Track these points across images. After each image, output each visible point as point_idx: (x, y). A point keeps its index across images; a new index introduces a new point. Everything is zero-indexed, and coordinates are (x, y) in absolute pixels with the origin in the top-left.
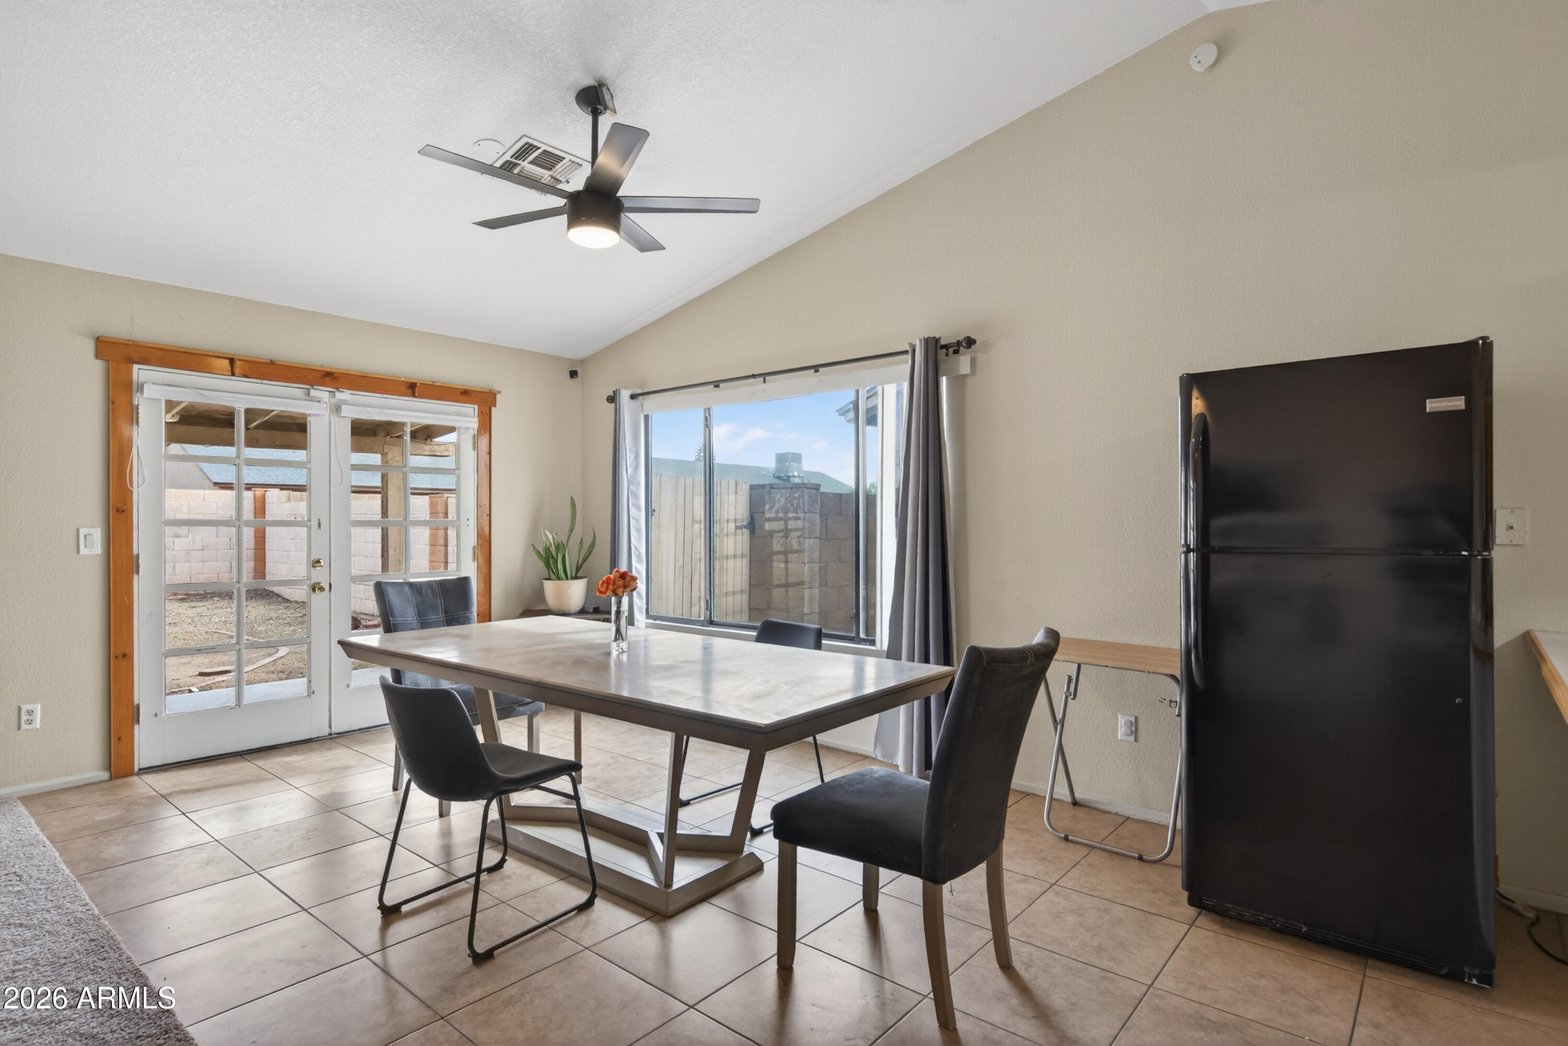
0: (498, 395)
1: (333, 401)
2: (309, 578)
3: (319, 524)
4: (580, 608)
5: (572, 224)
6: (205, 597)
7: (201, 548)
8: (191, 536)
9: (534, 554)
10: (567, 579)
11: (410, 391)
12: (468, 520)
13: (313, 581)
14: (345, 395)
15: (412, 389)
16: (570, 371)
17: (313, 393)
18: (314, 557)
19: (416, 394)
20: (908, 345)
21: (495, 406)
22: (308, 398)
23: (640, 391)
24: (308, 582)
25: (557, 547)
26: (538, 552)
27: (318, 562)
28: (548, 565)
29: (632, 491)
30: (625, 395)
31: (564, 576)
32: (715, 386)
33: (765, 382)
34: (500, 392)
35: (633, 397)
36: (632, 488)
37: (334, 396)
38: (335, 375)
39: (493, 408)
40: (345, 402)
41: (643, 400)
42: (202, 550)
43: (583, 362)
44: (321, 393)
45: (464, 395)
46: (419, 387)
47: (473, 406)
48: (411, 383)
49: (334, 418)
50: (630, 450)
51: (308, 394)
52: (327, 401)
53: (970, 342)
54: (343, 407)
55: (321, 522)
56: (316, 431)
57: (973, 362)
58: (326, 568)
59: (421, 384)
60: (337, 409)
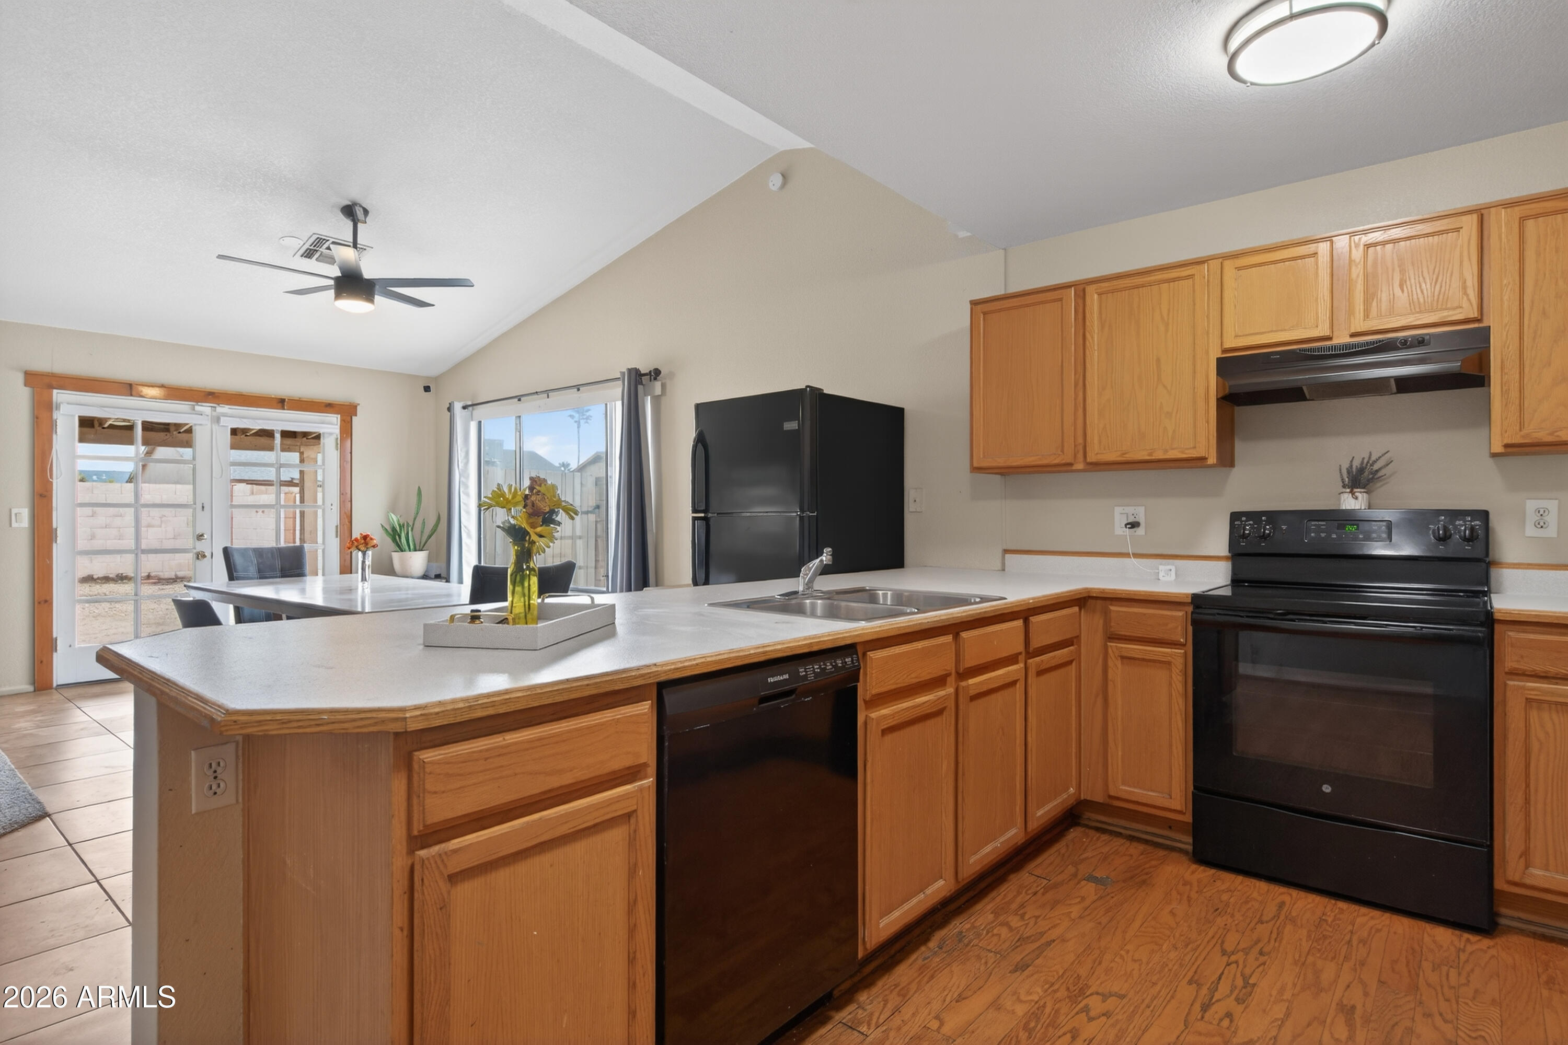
0: (358, 407)
1: (214, 414)
2: (195, 548)
3: (203, 507)
4: (423, 574)
5: (338, 296)
6: (176, 581)
7: (173, 537)
8: (163, 526)
9: (383, 532)
10: (410, 551)
11: (280, 405)
12: (332, 505)
13: (198, 550)
14: (224, 409)
15: (282, 403)
16: (424, 387)
17: (198, 408)
18: (199, 532)
19: (285, 408)
20: (619, 374)
21: (356, 416)
22: (194, 412)
23: (470, 403)
24: (195, 551)
25: (401, 526)
26: (386, 530)
27: (202, 535)
28: (394, 540)
29: (463, 482)
30: (458, 406)
31: (407, 548)
32: (519, 400)
33: (548, 397)
34: (359, 404)
35: (464, 408)
36: (462, 479)
37: (215, 411)
38: (216, 394)
39: (354, 418)
40: (225, 415)
41: (473, 409)
42: (174, 538)
43: (437, 379)
44: (205, 408)
45: (328, 407)
46: (287, 402)
47: (336, 415)
48: (281, 399)
49: (215, 427)
50: (461, 450)
51: (194, 409)
52: (210, 414)
53: (657, 372)
54: (222, 418)
55: (204, 505)
56: (201, 436)
57: (663, 386)
58: (209, 541)
59: (288, 399)
60: (217, 420)
